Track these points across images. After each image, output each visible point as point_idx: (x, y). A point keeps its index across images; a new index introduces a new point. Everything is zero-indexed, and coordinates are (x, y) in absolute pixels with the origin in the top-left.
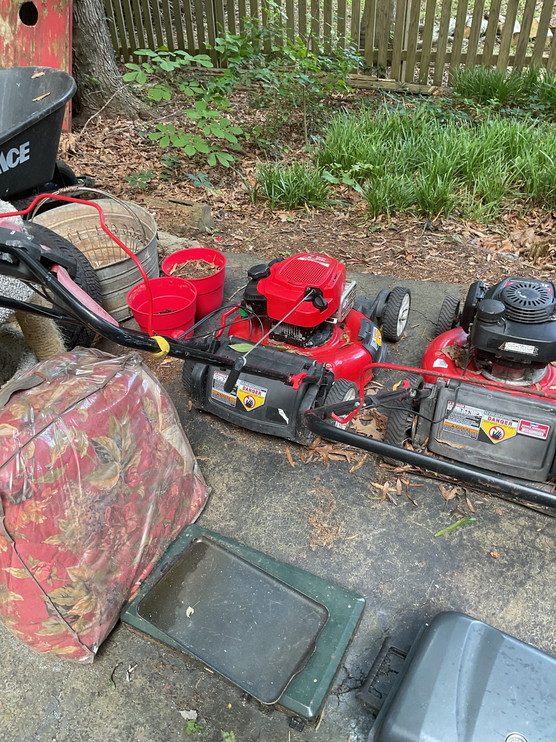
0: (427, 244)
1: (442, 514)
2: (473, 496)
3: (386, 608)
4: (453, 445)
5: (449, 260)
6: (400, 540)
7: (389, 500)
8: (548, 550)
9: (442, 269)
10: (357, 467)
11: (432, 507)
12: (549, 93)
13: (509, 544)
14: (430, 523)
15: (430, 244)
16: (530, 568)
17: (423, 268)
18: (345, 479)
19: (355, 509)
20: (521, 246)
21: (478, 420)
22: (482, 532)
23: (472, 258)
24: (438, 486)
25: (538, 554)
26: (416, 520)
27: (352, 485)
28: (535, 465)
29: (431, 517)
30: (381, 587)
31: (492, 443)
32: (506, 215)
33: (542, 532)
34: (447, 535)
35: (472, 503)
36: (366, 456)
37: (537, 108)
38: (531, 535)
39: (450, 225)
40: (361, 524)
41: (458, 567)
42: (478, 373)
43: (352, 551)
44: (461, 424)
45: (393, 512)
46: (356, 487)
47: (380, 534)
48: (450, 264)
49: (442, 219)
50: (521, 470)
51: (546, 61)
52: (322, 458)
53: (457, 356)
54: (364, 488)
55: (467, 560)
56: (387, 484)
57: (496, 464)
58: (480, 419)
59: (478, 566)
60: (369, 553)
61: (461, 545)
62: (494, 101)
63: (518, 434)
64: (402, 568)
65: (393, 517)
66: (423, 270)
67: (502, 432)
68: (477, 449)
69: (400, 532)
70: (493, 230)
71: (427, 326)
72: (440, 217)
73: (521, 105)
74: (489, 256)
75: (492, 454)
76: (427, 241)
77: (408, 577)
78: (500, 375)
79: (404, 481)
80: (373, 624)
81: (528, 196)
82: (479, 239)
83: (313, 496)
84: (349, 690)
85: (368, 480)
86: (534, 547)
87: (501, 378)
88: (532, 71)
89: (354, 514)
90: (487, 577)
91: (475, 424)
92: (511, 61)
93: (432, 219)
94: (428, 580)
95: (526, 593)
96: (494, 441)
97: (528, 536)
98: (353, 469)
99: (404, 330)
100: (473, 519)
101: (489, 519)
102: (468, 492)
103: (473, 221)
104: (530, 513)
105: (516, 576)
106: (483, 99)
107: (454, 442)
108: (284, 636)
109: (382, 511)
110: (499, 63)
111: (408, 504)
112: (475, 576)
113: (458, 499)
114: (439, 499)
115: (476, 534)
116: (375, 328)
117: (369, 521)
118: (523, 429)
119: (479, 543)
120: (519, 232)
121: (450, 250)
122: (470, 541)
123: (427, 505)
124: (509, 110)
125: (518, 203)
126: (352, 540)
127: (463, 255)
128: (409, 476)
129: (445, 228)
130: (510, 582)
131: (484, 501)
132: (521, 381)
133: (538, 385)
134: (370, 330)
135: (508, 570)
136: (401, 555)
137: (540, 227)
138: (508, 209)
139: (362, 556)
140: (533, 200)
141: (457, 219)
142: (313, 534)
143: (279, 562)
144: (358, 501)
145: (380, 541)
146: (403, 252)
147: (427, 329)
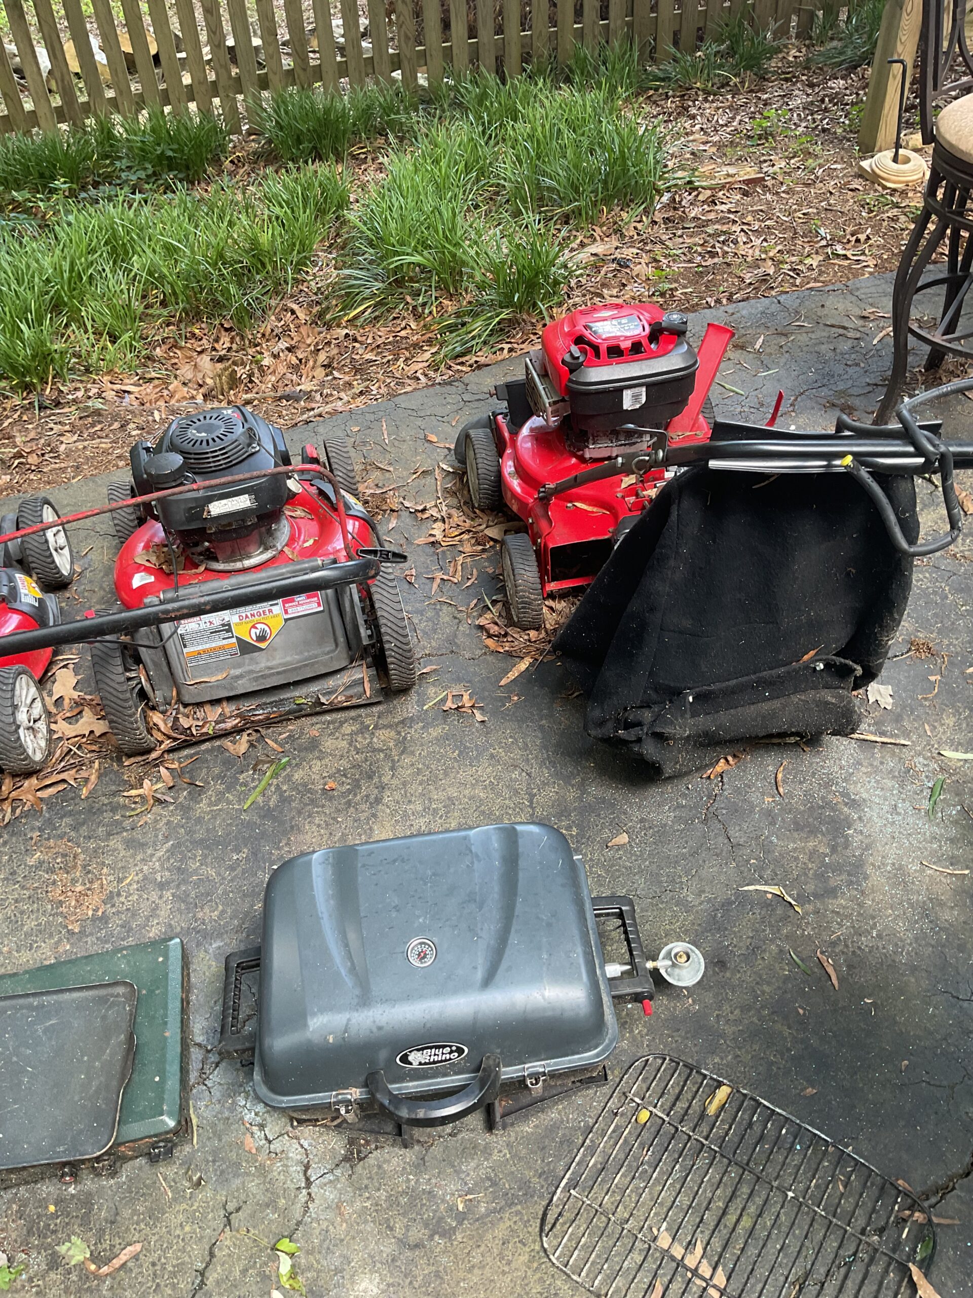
0: (52, 429)
1: (242, 777)
2: (273, 732)
3: (220, 936)
4: (213, 679)
5: (98, 440)
6: (201, 843)
7: (158, 801)
8: (391, 744)
9: (92, 458)
10: (91, 786)
11: (225, 776)
12: (142, 150)
13: (344, 764)
14: (231, 798)
15: (57, 428)
16: (380, 777)
17: (63, 465)
18: (80, 812)
19: (115, 843)
20: (201, 386)
21: (227, 627)
22: (303, 769)
23: (132, 426)
24: (220, 747)
25: (382, 755)
26: (210, 804)
27: (95, 813)
28: (328, 649)
29: (228, 789)
30: (200, 915)
31: (261, 649)
32: (158, 349)
33: (376, 728)
34: (260, 799)
35: (276, 741)
36: (96, 765)
37: (134, 178)
38: (365, 738)
39: (76, 389)
40: (133, 856)
41: (292, 827)
42: (202, 568)
43: (136, 897)
44: (207, 646)
45: (172, 814)
46: (102, 813)
47: (168, 851)
48: (103, 445)
49: (59, 385)
50: (313, 664)
51: (113, 102)
52: (29, 803)
53: (162, 560)
54: (114, 809)
55: (300, 813)
56: (147, 783)
57: (278, 673)
58: (229, 625)
59: (317, 812)
60: (162, 886)
61: (284, 800)
62: (59, 183)
63: (286, 620)
64: (218, 874)
65: (176, 820)
66: (63, 470)
67: (267, 628)
68: (247, 668)
69: (195, 832)
70: (148, 376)
71: (106, 544)
72: (54, 383)
73: (108, 178)
74: (156, 413)
75: (269, 664)
76: (52, 425)
77: (232, 880)
78: (230, 559)
79: (170, 766)
80: (209, 967)
81: (176, 311)
82: (132, 396)
83: (41, 863)
84: (217, 1066)
85: (115, 794)
86: (374, 750)
87: (235, 561)
88: (99, 122)
89: (116, 850)
90: (334, 819)
91: (227, 635)
92: (60, 115)
93: (43, 390)
94: (259, 868)
95: (388, 807)
96: (263, 645)
97: (362, 741)
98: (85, 792)
99: (72, 563)
100: (284, 760)
101: (306, 749)
102: (263, 732)
103: (110, 372)
104: (353, 713)
105: (367, 796)
106: (45, 186)
107: (212, 674)
108: (82, 1056)
109: (156, 821)
110: (42, 122)
111: (190, 793)
112: (319, 826)
113: (255, 747)
114: (229, 762)
115: (297, 776)
116: (17, 575)
117: (143, 845)
118: (290, 611)
119: (305, 785)
120: (187, 367)
121: (93, 425)
122: (295, 788)
123: (216, 778)
124: (93, 192)
125: (168, 325)
126: (130, 884)
127: (116, 425)
128: (176, 755)
129: (70, 397)
130: (364, 807)
131: (291, 731)
132: (262, 553)
133: (286, 549)
134: (11, 579)
135: (355, 795)
136: (209, 860)
137: (214, 349)
138: (156, 338)
139: (154, 896)
140: (187, 314)
141: (84, 378)
142: (65, 910)
143: (26, 972)
144: (115, 828)
145: (172, 861)
146: (19, 455)
147: (108, 548)
